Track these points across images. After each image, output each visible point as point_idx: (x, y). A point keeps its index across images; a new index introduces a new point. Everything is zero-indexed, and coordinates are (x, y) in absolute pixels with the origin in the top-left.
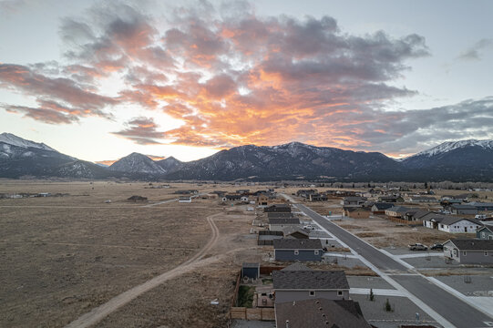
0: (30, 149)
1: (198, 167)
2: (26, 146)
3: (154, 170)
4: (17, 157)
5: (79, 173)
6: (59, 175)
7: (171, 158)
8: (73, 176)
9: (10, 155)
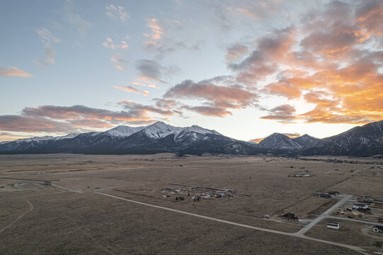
0: (207, 135)
1: (330, 144)
2: (205, 133)
3: (292, 146)
4: (200, 141)
5: (237, 151)
6: (224, 153)
7: (306, 135)
8: (233, 153)
9: (197, 139)
